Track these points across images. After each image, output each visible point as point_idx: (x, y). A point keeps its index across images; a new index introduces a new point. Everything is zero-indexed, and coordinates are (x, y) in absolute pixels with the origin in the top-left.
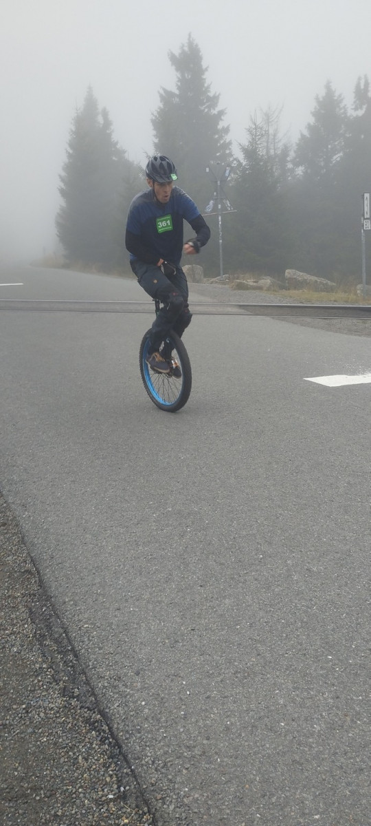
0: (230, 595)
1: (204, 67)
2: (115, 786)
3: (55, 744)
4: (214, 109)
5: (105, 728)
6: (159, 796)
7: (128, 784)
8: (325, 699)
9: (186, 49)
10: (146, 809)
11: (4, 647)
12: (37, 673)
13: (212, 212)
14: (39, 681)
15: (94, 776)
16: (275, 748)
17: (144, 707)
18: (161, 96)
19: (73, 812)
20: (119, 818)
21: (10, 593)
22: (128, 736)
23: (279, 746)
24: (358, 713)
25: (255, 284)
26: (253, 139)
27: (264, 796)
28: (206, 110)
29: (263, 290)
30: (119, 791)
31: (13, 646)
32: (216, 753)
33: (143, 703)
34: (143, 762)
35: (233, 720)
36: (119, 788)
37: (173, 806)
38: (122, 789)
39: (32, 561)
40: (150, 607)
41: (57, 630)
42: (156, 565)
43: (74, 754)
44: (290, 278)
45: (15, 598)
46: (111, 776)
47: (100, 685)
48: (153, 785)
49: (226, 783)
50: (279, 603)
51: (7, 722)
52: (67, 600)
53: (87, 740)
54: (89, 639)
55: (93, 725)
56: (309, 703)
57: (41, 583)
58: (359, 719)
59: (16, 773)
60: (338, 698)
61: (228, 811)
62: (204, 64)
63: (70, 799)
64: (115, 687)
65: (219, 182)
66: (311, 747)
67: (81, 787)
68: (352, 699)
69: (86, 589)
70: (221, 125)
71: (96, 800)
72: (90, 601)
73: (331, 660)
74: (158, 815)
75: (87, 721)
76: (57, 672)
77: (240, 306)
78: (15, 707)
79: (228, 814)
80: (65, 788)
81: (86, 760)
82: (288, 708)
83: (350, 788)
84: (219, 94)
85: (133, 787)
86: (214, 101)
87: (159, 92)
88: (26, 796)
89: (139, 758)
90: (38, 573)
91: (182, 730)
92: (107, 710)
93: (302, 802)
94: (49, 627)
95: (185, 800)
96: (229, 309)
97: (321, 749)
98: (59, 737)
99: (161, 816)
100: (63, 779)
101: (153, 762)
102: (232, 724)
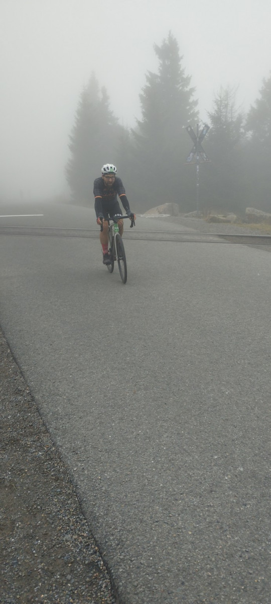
1: (180, 56)
4: (187, 87)
9: (167, 42)
13: (192, 161)
18: (147, 77)
25: (224, 218)
26: (218, 108)
28: (181, 88)
29: (233, 223)
44: (249, 214)
62: (180, 53)
65: (198, 139)
70: (191, 100)
77: (220, 236)
86: (187, 81)
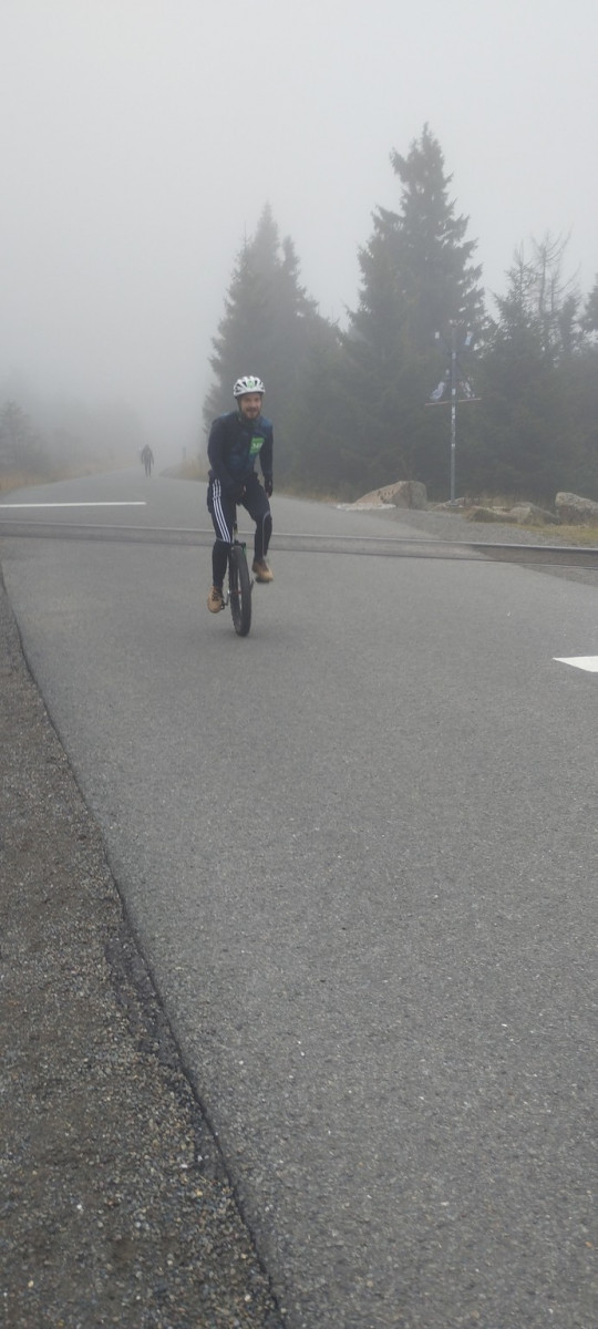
0: (382, 943)
1: (445, 176)
2: (191, 1155)
3: (121, 1105)
4: (459, 241)
5: (188, 1088)
6: (244, 1167)
7: (208, 1153)
8: (487, 1074)
9: (419, 148)
10: (226, 1181)
11: (68, 990)
12: (107, 1023)
13: (442, 399)
14: (109, 1032)
15: (167, 1143)
16: (406, 1125)
17: (242, 1067)
18: (376, 220)
19: (135, 1180)
20: (191, 1189)
21: (82, 925)
22: (215, 1098)
23: (411, 1122)
24: (528, 1093)
25: (504, 513)
26: (517, 287)
27: (379, 1176)
28: (446, 242)
29: (517, 522)
30: (196, 1161)
31: (79, 989)
32: (328, 1125)
33: (241, 1063)
34: (231, 1128)
35: (356, 1089)
36: (196, 1157)
37: (261, 1178)
38: (200, 1158)
39: (117, 886)
40: (269, 950)
41: (140, 972)
42: (285, 899)
43: (144, 1116)
44: (563, 506)
45: (89, 931)
46: (188, 1144)
47: (187, 1038)
48: (239, 1154)
49: (334, 1158)
50: (448, 956)
51: (63, 1077)
52: (157, 936)
53: (163, 1102)
54: (180, 985)
55: (172, 1085)
56: (462, 1076)
57: (125, 914)
58: (526, 1100)
59: (67, 1134)
60: (504, 1073)
61: (331, 1189)
62: (446, 171)
63: (132, 1167)
64: (206, 1042)
65: (454, 355)
66: (456, 1126)
67: (149, 1154)
68: (524, 1076)
69: (185, 924)
70: (469, 264)
71: (165, 1170)
72: (188, 938)
73: (505, 1029)
74: (240, 1188)
75: (166, 1080)
76: (134, 1023)
77: (476, 547)
78: (74, 1060)
79: (330, 1192)
80: (127, 1153)
81: (159, 1124)
82: (434, 1080)
83: (496, 1176)
84: (468, 218)
85: (213, 1156)
86: (459, 227)
87: (372, 214)
88: (77, 1161)
89: (225, 1124)
90: (123, 901)
91: (287, 1095)
92: (193, 1068)
93: (430, 1187)
94: (129, 969)
95: (278, 1173)
96: (458, 551)
97: (468, 1129)
98: (128, 1097)
99: (244, 1189)
100: (127, 1144)
101: (244, 1129)
102: (354, 1093)
